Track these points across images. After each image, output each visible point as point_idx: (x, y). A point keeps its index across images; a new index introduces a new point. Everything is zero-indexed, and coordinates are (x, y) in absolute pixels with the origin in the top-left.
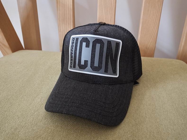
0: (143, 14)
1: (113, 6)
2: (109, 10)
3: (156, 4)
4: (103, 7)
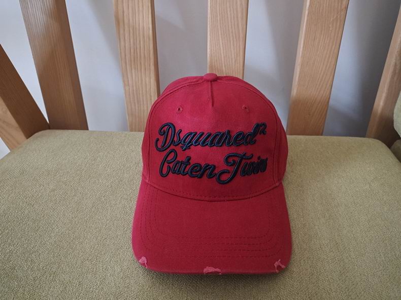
1: (241, 30)
3: (331, 26)
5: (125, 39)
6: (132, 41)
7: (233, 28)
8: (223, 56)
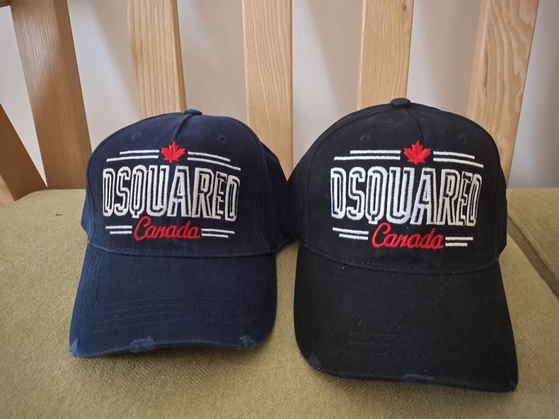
0: (363, 81)
1: (284, 63)
2: (276, 73)
3: (393, 54)
4: (259, 67)
5: (143, 77)
6: (152, 78)
7: (275, 60)
8: (265, 97)
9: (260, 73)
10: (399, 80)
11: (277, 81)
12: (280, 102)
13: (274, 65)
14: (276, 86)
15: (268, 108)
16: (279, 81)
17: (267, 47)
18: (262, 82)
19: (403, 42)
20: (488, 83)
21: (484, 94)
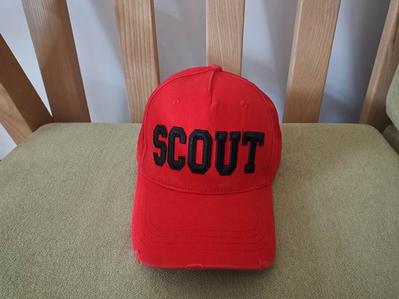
1: (238, 22)
2: (231, 30)
3: (325, 16)
5: (125, 32)
7: (231, 19)
8: (221, 47)
9: (219, 30)
10: (328, 38)
11: (232, 37)
12: (233, 52)
13: (230, 24)
14: (230, 41)
15: (223, 57)
16: (233, 36)
17: (225, 10)
18: (220, 36)
19: (334, 7)
20: (396, 41)
21: (392, 49)
